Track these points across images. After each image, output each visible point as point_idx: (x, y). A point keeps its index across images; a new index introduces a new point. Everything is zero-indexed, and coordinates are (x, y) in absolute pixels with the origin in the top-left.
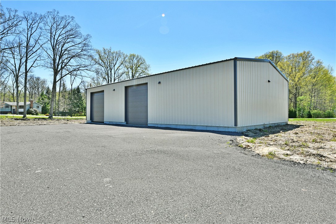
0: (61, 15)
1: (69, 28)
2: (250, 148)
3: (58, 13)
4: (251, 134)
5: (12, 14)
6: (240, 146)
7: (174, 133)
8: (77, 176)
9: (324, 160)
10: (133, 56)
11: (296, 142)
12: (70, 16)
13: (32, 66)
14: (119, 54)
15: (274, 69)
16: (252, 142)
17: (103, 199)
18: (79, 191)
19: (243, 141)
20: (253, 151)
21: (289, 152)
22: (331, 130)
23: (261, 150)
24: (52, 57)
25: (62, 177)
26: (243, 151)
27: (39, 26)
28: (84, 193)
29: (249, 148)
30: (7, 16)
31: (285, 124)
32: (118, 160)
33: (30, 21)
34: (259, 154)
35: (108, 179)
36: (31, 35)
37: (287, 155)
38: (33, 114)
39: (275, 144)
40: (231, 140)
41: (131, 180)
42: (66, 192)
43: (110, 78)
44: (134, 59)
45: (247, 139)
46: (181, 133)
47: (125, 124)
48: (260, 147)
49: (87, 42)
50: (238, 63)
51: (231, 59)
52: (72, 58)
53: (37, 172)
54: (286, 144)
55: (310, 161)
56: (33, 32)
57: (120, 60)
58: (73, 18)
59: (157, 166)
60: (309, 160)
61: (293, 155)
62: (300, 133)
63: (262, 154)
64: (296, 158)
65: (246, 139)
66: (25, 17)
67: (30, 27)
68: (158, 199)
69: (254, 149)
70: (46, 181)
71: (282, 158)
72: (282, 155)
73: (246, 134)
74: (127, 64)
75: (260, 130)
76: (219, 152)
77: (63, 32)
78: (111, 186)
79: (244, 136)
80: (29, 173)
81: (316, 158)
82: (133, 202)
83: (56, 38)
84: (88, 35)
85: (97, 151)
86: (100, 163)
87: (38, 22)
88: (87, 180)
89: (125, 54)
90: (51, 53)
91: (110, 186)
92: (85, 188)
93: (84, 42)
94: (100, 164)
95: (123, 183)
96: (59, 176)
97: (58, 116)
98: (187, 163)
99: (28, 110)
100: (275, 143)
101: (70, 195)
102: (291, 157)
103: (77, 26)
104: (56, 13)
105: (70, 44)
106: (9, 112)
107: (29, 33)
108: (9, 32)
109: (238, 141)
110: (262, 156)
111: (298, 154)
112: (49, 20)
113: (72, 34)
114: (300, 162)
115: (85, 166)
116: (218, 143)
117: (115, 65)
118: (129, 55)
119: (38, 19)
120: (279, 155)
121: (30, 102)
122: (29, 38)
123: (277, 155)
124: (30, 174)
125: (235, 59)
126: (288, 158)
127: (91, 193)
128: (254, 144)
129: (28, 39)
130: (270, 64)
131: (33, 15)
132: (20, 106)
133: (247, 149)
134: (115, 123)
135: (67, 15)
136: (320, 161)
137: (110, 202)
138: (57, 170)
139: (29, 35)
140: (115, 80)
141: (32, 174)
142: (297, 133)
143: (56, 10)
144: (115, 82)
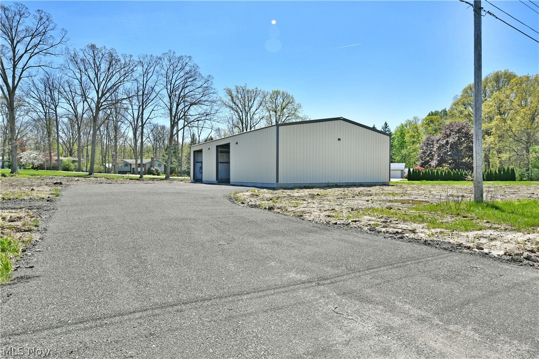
0: (177, 55)
1: (187, 69)
3: (174, 53)
5: (127, 60)
10: (277, 93)
12: (188, 56)
13: (148, 118)
24: (169, 106)
27: (155, 70)
30: (123, 62)
33: (145, 66)
36: (147, 82)
38: (154, 175)
43: (246, 125)
44: (279, 98)
47: (217, 182)
49: (209, 85)
52: (191, 105)
56: (149, 77)
57: (258, 99)
58: (190, 58)
66: (141, 62)
67: (146, 73)
74: (269, 104)
77: (182, 74)
83: (173, 83)
84: (209, 76)
87: (154, 65)
89: (266, 92)
93: (205, 85)
97: (181, 176)
99: (149, 169)
103: (196, 67)
104: (172, 53)
105: (191, 88)
106: (129, 171)
107: (145, 78)
108: (125, 80)
112: (166, 62)
113: (191, 76)
117: (251, 107)
118: (271, 93)
119: (153, 62)
121: (150, 159)
122: (145, 85)
129: (143, 86)
131: (149, 58)
135: (184, 55)
139: (145, 83)
140: (251, 128)
143: (172, 50)
144: (252, 130)
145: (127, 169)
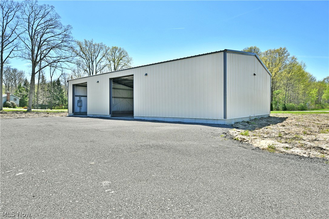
0: (40, 4)
1: (48, 17)
2: (247, 141)
4: (240, 126)
6: (235, 140)
7: (164, 126)
8: (68, 179)
9: (326, 153)
10: (116, 48)
11: (288, 134)
13: (8, 57)
14: (101, 47)
15: (259, 62)
16: (246, 135)
17: (107, 211)
18: (75, 200)
19: (236, 134)
20: (250, 144)
21: (287, 145)
22: (313, 122)
23: (258, 143)
24: (31, 47)
25: (50, 181)
26: (241, 145)
27: (16, 14)
28: (81, 204)
29: (245, 141)
31: (267, 116)
32: (113, 157)
33: (6, 9)
34: (258, 148)
35: (107, 182)
36: (7, 24)
37: (287, 148)
38: (10, 107)
39: (269, 137)
40: (224, 133)
41: (134, 183)
42: (58, 202)
43: (92, 70)
44: (117, 52)
45: (240, 132)
46: (171, 126)
47: (109, 116)
48: (255, 140)
49: (68, 33)
50: (228, 55)
51: (221, 51)
52: (51, 49)
53: (17, 175)
54: (280, 137)
55: (313, 154)
56: (9, 20)
57: (102, 52)
58: (52, 7)
59: (159, 163)
60: (311, 154)
61: (293, 148)
62: (286, 125)
63: (261, 148)
64: (297, 151)
65: (238, 132)
68: (175, 208)
69: (250, 142)
70: (30, 187)
71: (284, 152)
72: (281, 148)
73: (236, 126)
74: (110, 57)
75: (248, 122)
76: (218, 146)
77: (42, 22)
78: (113, 192)
79: (235, 129)
80: (8, 177)
81: (317, 151)
82: (146, 214)
83: (34, 28)
84: (69, 26)
85: (86, 146)
86: (93, 161)
87: (15, 10)
88: (82, 185)
89: (107, 47)
90: (29, 43)
91: (111, 191)
92: (81, 196)
93: (65, 33)
94: (94, 163)
95: (127, 188)
96: (46, 180)
97: (37, 109)
98: (190, 160)
99: (5, 103)
100: (268, 135)
101: (63, 207)
102: (292, 150)
103: (58, 17)
105: (49, 35)
109: (231, 134)
110: (263, 150)
111: (297, 147)
112: (27, 9)
113: (52, 24)
114: (304, 155)
115: (77, 166)
116: (212, 136)
117: (97, 57)
118: (111, 48)
119: (14, 7)
120: (278, 148)
121: (6, 95)
122: (4, 27)
123: (277, 148)
124: (10, 178)
125: (225, 51)
126: (289, 151)
127: (90, 202)
128: (249, 137)
129: (3, 28)
130: (255, 57)
131: (9, 3)
133: (244, 142)
134: (99, 116)
135: (47, 4)
136: (322, 154)
137: (117, 215)
138: (43, 171)
139: (5, 24)
140: (96, 73)
141: (12, 178)
142: (284, 126)
144: (97, 74)
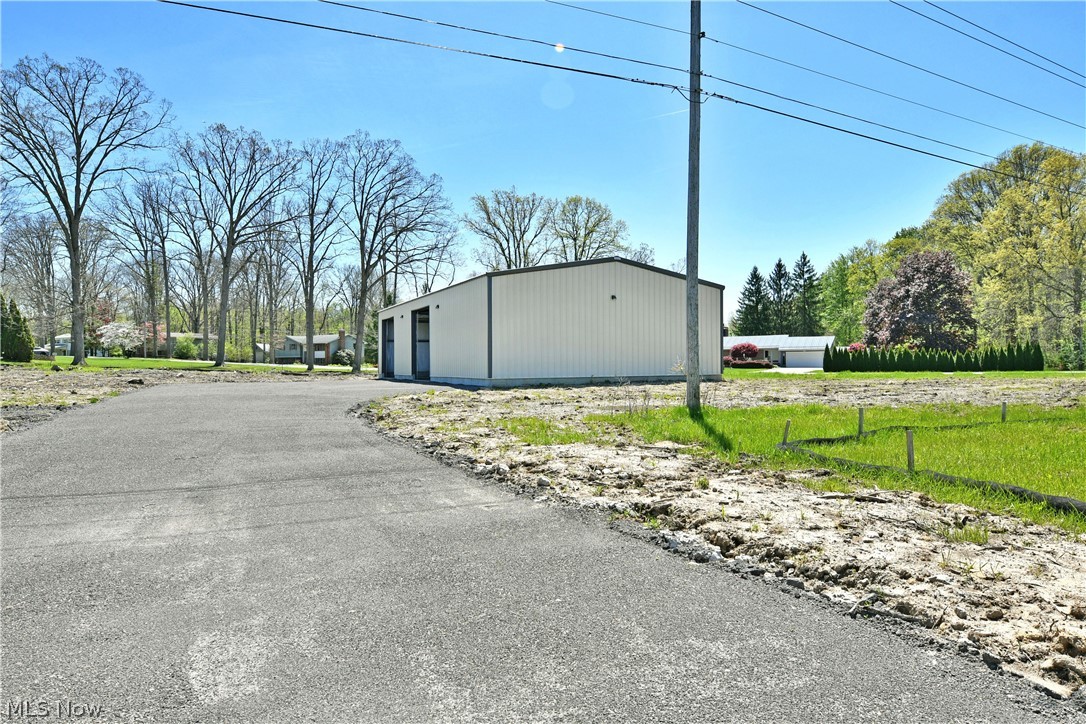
0: (374, 137)
1: (393, 163)
3: (367, 135)
5: (283, 150)
10: (576, 202)
12: (392, 140)
13: (322, 258)
14: (533, 203)
24: (359, 236)
27: (335, 167)
30: (275, 154)
33: (316, 162)
36: (319, 190)
38: (344, 364)
44: (580, 211)
47: (411, 378)
49: (434, 192)
50: (502, 279)
52: (401, 232)
57: (538, 214)
58: (397, 143)
66: (307, 153)
67: (317, 173)
74: (560, 225)
83: (366, 190)
84: (435, 176)
87: (332, 158)
89: (554, 200)
90: (356, 225)
93: (427, 194)
99: (335, 353)
103: (407, 161)
104: (363, 136)
106: (298, 358)
107: (316, 184)
108: (282, 187)
113: (402, 175)
117: (525, 232)
118: (564, 202)
119: (331, 153)
121: (337, 336)
122: (315, 196)
129: (313, 199)
131: (322, 145)
132: (316, 345)
135: (385, 139)
139: (316, 192)
143: (363, 130)
145: (295, 354)
